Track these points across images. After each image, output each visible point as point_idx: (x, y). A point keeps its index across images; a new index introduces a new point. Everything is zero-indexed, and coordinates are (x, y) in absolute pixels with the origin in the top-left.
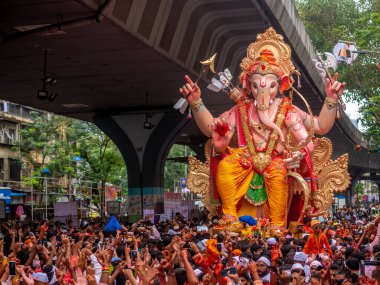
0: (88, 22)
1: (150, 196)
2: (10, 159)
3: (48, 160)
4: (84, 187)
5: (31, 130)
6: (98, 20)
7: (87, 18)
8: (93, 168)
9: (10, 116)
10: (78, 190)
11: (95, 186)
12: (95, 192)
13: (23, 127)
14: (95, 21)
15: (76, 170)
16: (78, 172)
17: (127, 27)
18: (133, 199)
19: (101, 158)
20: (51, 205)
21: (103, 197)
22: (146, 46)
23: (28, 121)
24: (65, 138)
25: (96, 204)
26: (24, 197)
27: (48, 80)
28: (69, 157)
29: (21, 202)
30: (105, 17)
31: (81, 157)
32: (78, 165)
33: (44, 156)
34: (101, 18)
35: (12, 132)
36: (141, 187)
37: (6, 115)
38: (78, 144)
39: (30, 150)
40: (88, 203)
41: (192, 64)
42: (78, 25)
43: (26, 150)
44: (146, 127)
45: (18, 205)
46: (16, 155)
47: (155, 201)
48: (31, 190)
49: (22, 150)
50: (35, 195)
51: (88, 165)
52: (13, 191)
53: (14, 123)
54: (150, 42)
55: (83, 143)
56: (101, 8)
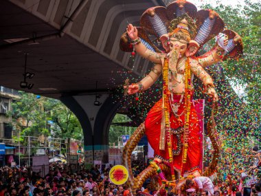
0: (54, 37)
1: (99, 151)
2: (5, 124)
3: (31, 124)
4: (56, 142)
5: (19, 103)
6: (60, 36)
7: (53, 35)
8: (62, 129)
9: (4, 94)
10: (51, 144)
11: (63, 141)
12: (63, 145)
13: (14, 101)
14: (58, 36)
15: (50, 131)
16: (52, 132)
17: (80, 39)
18: (87, 153)
19: (67, 123)
20: (33, 155)
21: (69, 149)
22: (94, 52)
23: (17, 97)
24: (42, 109)
25: (64, 154)
26: (14, 149)
27: (28, 75)
28: (45, 121)
29: (12, 153)
30: (65, 34)
31: (54, 122)
32: (52, 127)
33: (28, 122)
34: (62, 34)
35: (6, 105)
36: (93, 145)
37: (2, 93)
38: (52, 113)
39: (18, 117)
40: (59, 153)
41: (127, 63)
42: (46, 39)
43: (15, 117)
44: (96, 105)
45: (10, 155)
46: (9, 120)
47: (102, 154)
48: (19, 145)
49: (13, 117)
50: (22, 149)
51: (58, 128)
52: (7, 146)
53: (7, 98)
54: (97, 49)
55: (55, 112)
56: (63, 28)
